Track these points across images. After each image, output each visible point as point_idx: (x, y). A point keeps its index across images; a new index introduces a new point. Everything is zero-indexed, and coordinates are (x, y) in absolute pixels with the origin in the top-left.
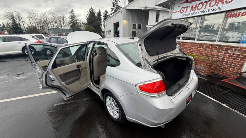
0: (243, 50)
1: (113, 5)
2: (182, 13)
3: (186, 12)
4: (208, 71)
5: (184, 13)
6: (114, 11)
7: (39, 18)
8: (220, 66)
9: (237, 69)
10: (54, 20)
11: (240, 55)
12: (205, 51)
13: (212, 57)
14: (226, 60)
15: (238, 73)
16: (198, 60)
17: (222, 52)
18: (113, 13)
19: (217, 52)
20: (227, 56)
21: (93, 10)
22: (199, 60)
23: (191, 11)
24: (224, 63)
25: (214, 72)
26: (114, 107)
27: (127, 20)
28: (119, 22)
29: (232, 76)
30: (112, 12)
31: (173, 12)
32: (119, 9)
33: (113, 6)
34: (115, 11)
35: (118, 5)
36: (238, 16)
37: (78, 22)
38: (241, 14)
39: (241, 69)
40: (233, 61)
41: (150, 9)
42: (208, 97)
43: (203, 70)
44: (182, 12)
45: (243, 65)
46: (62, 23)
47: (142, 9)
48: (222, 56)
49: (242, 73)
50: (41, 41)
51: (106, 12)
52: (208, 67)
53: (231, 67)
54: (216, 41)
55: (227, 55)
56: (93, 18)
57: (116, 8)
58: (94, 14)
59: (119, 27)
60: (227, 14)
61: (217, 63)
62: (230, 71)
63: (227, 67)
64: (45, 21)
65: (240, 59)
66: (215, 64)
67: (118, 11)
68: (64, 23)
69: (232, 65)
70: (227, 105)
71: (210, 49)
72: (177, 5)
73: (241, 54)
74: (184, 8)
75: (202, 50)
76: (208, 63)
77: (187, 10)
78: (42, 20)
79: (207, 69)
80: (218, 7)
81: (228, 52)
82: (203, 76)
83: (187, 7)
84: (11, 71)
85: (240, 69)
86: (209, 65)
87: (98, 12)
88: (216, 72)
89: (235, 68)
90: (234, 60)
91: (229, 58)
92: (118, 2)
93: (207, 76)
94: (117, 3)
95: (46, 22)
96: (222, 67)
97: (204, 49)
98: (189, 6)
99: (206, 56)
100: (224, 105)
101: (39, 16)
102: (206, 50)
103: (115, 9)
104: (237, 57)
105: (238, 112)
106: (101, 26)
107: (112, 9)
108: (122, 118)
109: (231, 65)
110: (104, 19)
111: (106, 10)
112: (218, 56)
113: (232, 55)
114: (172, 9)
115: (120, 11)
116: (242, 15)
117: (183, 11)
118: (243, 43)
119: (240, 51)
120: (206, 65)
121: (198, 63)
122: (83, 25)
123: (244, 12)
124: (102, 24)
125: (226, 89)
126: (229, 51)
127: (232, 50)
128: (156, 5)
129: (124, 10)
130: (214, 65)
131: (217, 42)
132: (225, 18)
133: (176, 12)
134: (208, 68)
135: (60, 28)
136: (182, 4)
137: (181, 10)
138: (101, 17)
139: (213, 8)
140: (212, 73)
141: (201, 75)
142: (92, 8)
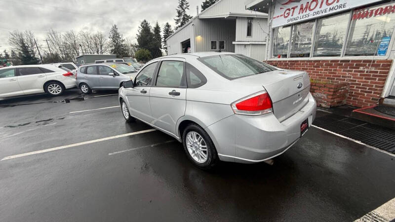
0: (381, 64)
1: (177, 15)
2: (287, 17)
3: (292, 16)
4: (332, 100)
5: (290, 17)
6: (179, 24)
7: (63, 40)
8: (349, 91)
9: (374, 93)
10: (86, 42)
11: (377, 72)
12: (326, 72)
13: (337, 79)
14: (358, 81)
15: (377, 100)
16: (315, 85)
17: (352, 71)
18: (179, 26)
19: (344, 71)
20: (359, 76)
21: (147, 23)
22: (317, 85)
23: (299, 14)
24: (355, 86)
25: (341, 102)
26: (199, 145)
27: (202, 36)
28: (189, 39)
29: (369, 104)
30: (177, 25)
31: (274, 17)
32: (188, 20)
33: (179, 17)
34: (182, 24)
35: (186, 15)
36: (371, 16)
37: (123, 43)
38: (374, 12)
39: (381, 94)
40: (368, 82)
41: (237, 17)
42: (334, 133)
43: (325, 100)
44: (286, 15)
45: (383, 87)
46: (99, 47)
47: (226, 17)
48: (351, 77)
49: (383, 99)
50: (72, 72)
51: (168, 26)
52: (332, 93)
53: (366, 92)
54: (341, 56)
55: (359, 74)
56: (148, 36)
57: (184, 19)
58: (150, 30)
59: (190, 47)
60: (354, 13)
61: (345, 87)
62: (365, 98)
63: (359, 92)
64: (72, 45)
65: (377, 78)
66: (341, 89)
67: (187, 23)
68: (101, 46)
69: (368, 88)
70: (362, 142)
71: (333, 67)
72: (278, 7)
73: (379, 71)
74: (289, 10)
75: (322, 70)
76: (332, 88)
77: (293, 12)
78: (68, 43)
79: (331, 97)
80: (339, 4)
81: (360, 70)
82: (325, 108)
83: (294, 8)
84: (33, 117)
85: (378, 94)
86: (332, 90)
87: (155, 26)
88: (345, 102)
89: (371, 93)
90: (370, 81)
91: (362, 78)
92: (186, 10)
93: (331, 107)
94: (184, 11)
95: (74, 47)
96: (352, 92)
97: (324, 69)
98: (297, 7)
99: (328, 78)
100: (357, 142)
101: (62, 37)
102: (327, 70)
103: (182, 20)
104: (373, 76)
105: (378, 149)
106: (161, 48)
107: (178, 21)
108: (212, 158)
109: (366, 89)
110: (166, 37)
111: (167, 24)
112: (345, 77)
113: (365, 73)
114: (272, 12)
115: (189, 22)
116: (376, 14)
117: (288, 14)
118: (381, 54)
119: (377, 66)
120: (329, 91)
121: (317, 89)
122: (131, 48)
123: (378, 9)
124: (163, 44)
125: (360, 122)
126: (361, 68)
127: (365, 65)
128: (247, 8)
129: (197, 21)
130: (340, 91)
131: (343, 56)
132: (351, 19)
133: (278, 16)
134: (332, 95)
135: (96, 54)
136: (286, 4)
137: (285, 12)
138: (160, 34)
139: (331, 6)
140: (338, 103)
141: (322, 107)
142: (145, 21)
